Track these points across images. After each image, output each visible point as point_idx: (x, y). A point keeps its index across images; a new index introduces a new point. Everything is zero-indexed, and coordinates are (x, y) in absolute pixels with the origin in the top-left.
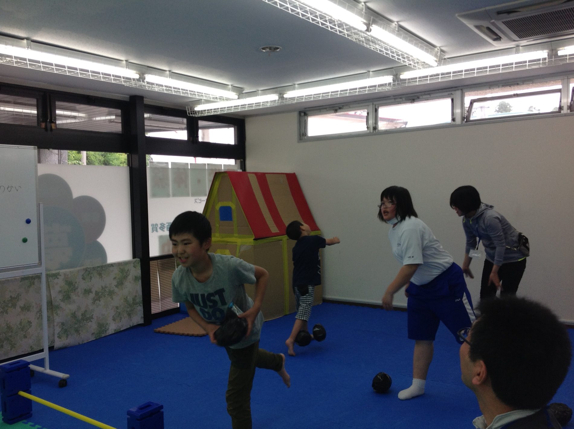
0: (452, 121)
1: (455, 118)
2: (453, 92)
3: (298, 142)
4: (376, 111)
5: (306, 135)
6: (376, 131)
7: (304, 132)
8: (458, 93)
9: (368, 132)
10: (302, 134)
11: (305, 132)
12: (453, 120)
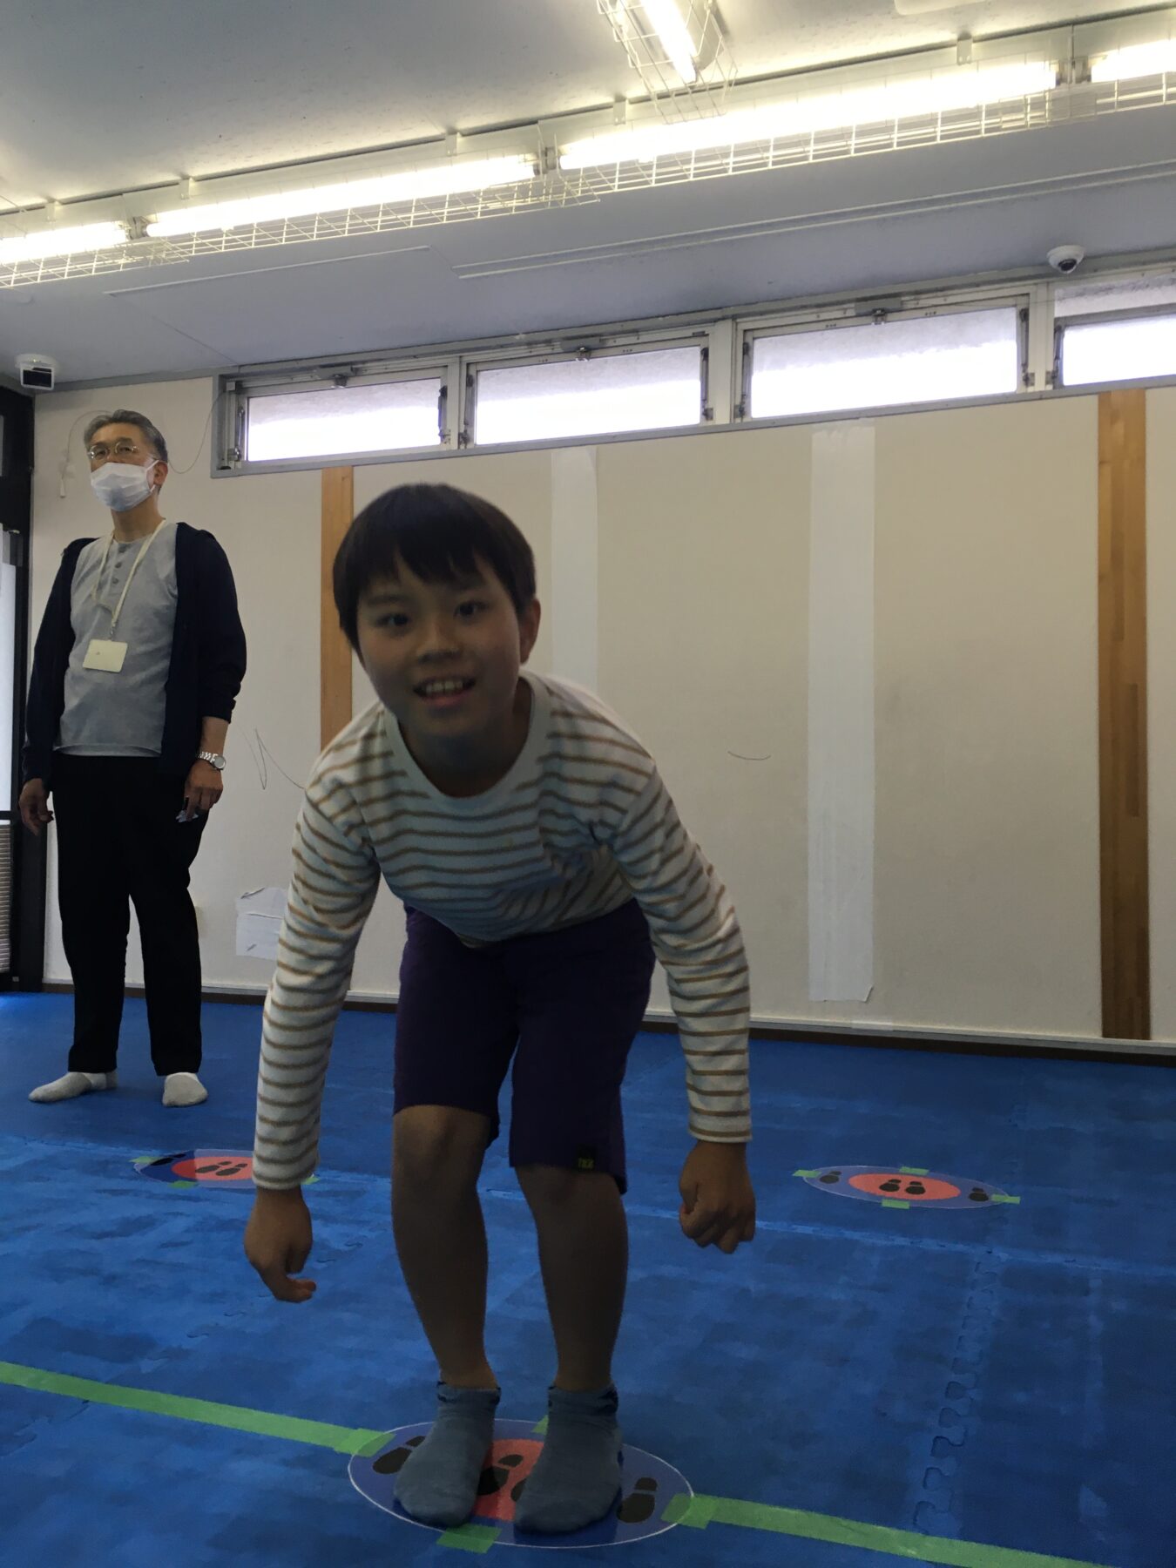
0: (704, 417)
1: (712, 409)
2: (707, 329)
4: (471, 382)
5: (240, 456)
6: (470, 446)
7: (232, 446)
9: (445, 448)
10: (229, 450)
11: (236, 445)
12: (707, 414)
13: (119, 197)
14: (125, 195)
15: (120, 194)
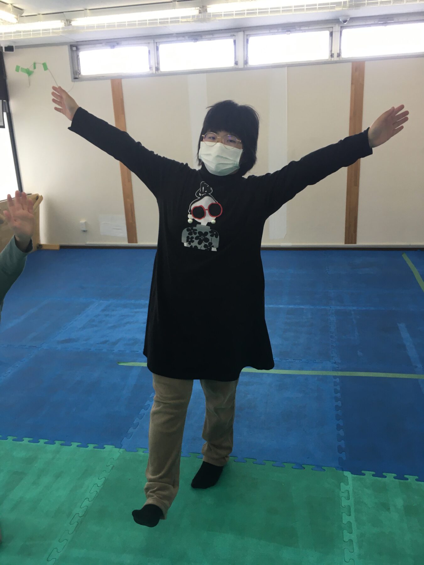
0: (235, 64)
1: (237, 62)
2: (235, 34)
3: (72, 81)
4: (157, 49)
5: (79, 73)
6: (159, 71)
7: (77, 69)
8: (240, 35)
9: (151, 72)
13: (62, 14)
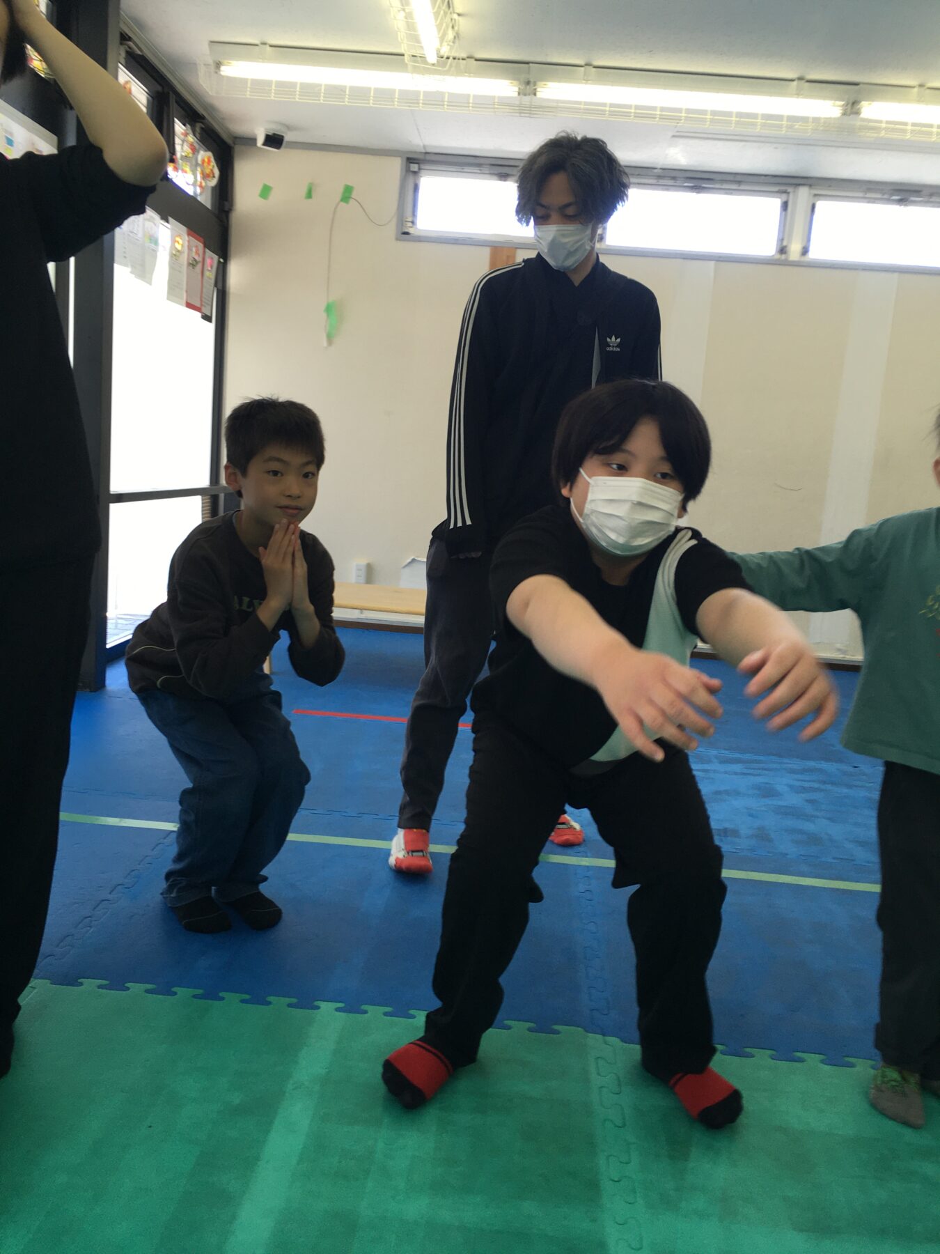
0: (779, 253)
1: (785, 248)
2: (790, 189)
3: (397, 239)
8: (803, 193)
12: (782, 250)
13: (526, 65)
14: (531, 64)
15: (527, 63)
